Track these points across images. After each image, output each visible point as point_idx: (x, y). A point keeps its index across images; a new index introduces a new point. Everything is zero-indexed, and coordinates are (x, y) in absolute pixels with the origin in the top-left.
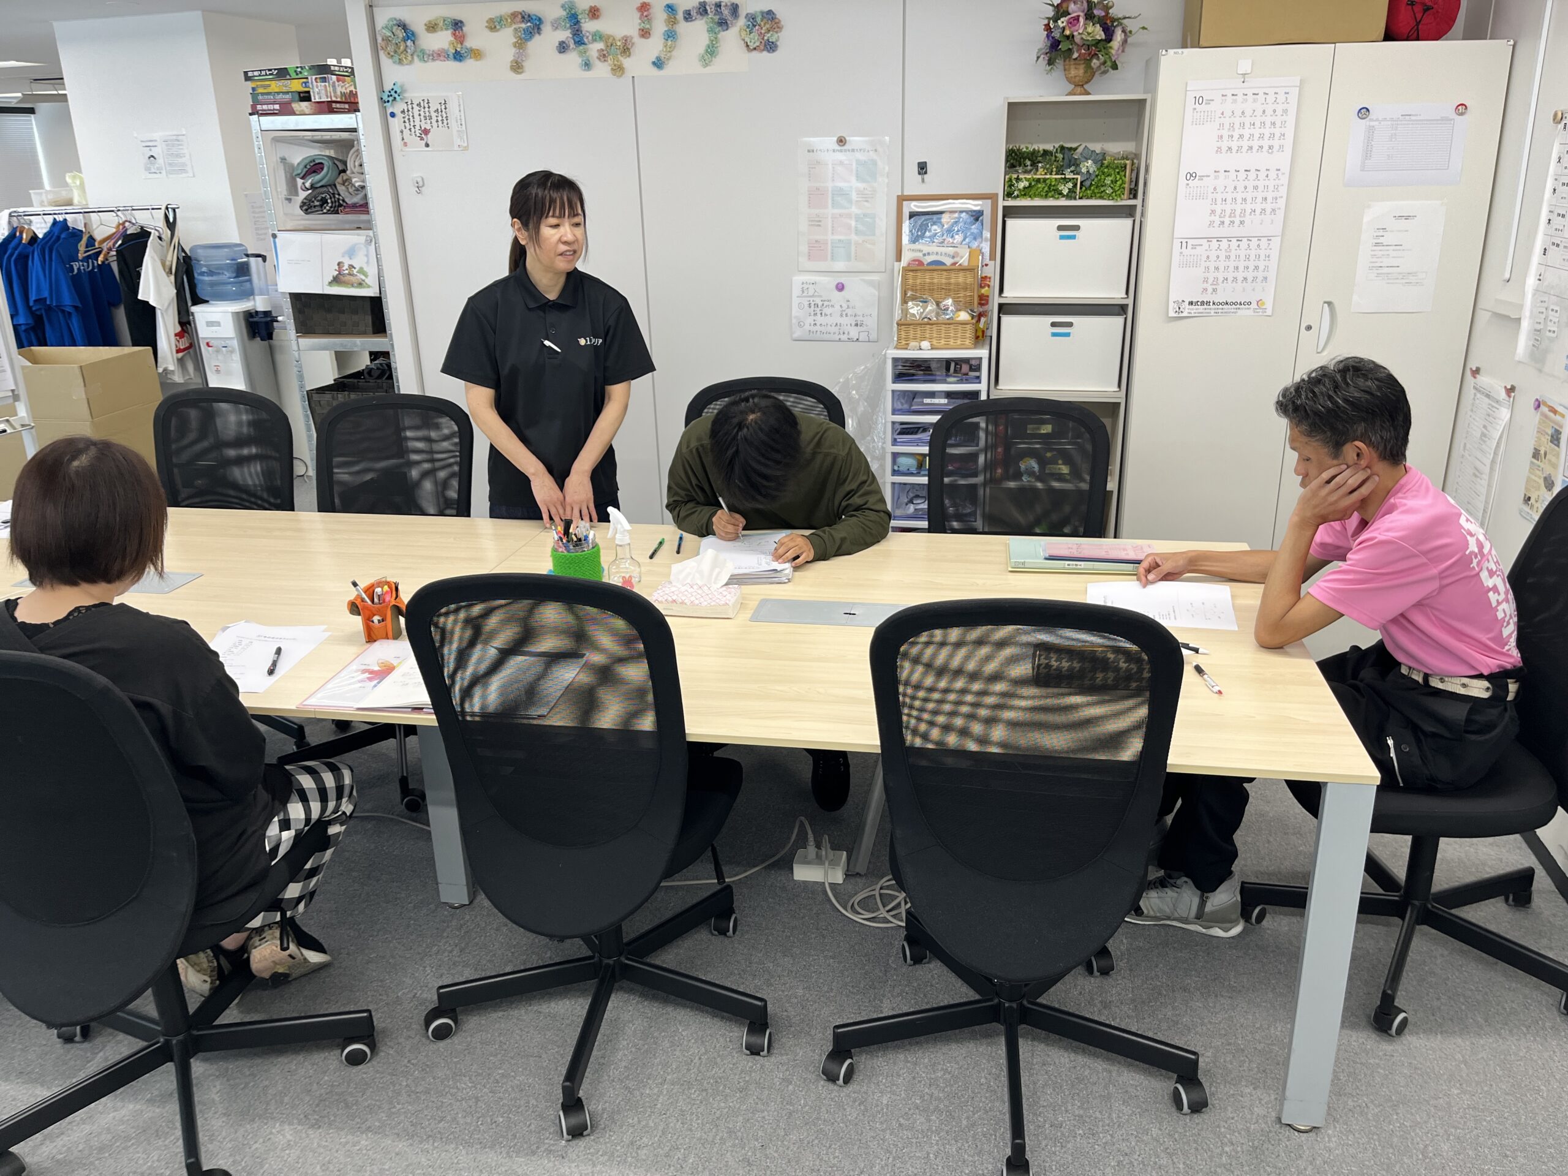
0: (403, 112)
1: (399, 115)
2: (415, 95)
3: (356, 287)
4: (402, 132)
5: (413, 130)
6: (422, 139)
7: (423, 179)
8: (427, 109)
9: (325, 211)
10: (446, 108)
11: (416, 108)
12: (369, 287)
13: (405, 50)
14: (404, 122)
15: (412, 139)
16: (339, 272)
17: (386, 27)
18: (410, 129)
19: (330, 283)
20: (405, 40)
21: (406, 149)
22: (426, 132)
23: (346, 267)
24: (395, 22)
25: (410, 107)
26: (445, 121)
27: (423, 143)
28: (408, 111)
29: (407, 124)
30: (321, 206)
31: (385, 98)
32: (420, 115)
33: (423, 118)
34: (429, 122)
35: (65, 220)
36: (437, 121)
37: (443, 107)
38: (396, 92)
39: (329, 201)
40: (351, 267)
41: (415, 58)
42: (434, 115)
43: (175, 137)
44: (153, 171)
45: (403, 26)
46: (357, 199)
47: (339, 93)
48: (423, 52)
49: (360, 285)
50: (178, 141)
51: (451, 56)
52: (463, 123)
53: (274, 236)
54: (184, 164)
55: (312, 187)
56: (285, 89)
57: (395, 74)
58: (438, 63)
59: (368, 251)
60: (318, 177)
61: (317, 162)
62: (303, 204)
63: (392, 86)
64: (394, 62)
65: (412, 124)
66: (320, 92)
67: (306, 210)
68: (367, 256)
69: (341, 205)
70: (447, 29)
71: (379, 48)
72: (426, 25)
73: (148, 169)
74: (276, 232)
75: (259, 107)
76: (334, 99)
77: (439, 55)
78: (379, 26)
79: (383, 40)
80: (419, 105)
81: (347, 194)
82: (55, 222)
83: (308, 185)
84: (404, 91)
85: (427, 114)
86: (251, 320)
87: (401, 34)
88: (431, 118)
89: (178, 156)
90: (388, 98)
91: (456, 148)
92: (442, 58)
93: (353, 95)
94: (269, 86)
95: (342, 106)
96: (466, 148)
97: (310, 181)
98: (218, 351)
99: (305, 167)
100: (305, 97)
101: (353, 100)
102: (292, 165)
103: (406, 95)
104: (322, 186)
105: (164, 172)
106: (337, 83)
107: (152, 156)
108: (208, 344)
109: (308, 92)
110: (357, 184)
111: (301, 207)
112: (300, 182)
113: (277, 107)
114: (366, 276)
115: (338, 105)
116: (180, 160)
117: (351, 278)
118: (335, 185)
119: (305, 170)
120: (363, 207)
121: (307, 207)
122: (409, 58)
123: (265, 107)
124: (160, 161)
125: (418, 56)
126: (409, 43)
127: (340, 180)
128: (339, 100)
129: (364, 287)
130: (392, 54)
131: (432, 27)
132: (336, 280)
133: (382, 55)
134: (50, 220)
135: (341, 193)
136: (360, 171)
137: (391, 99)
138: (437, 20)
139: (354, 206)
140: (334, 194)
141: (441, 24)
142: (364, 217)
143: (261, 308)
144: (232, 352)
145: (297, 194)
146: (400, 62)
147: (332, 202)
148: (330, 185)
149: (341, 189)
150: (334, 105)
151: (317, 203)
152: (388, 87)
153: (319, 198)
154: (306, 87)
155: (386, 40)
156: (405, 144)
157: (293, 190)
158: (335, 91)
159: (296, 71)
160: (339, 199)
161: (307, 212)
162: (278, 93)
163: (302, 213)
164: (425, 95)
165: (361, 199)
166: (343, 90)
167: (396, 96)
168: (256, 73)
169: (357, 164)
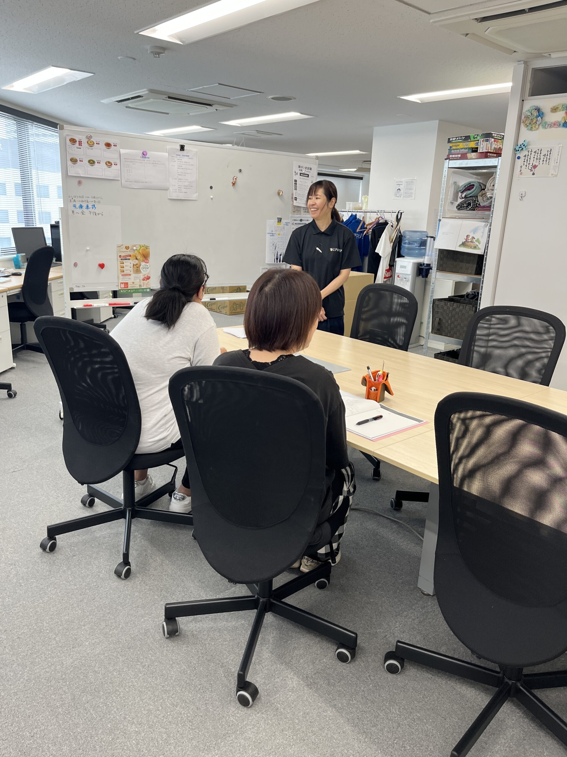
0: (525, 156)
1: (522, 158)
2: (534, 147)
3: (473, 249)
4: (521, 167)
5: (528, 166)
6: (531, 170)
7: (525, 192)
8: (539, 154)
9: (468, 209)
10: (550, 154)
11: (533, 153)
12: (479, 249)
13: (536, 123)
14: (524, 161)
15: (527, 172)
16: (466, 240)
17: (529, 111)
18: (526, 166)
19: (460, 246)
20: (537, 117)
21: (521, 176)
22: (535, 167)
23: (470, 237)
24: (534, 108)
25: (530, 153)
26: (548, 161)
27: (532, 172)
28: (528, 155)
29: (525, 163)
30: (467, 206)
31: (517, 149)
32: (534, 158)
33: (535, 159)
34: (538, 161)
35: (356, 215)
36: (543, 161)
37: (549, 153)
38: (524, 145)
39: (472, 204)
40: (473, 238)
41: (540, 126)
42: (542, 157)
43: (411, 181)
44: (398, 196)
45: (538, 110)
46: (486, 204)
47: (493, 148)
48: (546, 123)
49: (475, 247)
50: (412, 182)
51: (562, 124)
52: (558, 162)
53: (440, 220)
54: (412, 193)
55: (465, 197)
56: (466, 147)
57: (526, 135)
58: (553, 129)
59: (484, 230)
60: (469, 192)
61: (471, 184)
62: (459, 205)
63: (523, 142)
64: (528, 129)
65: (528, 162)
66: (483, 147)
67: (459, 208)
68: (483, 233)
69: (477, 207)
70: (563, 110)
71: (522, 121)
72: (551, 108)
73: (396, 195)
74: (441, 218)
75: (451, 156)
76: (489, 151)
77: (555, 124)
78: (524, 111)
79: (525, 117)
80: (535, 152)
81: (482, 201)
82: (352, 215)
83: (463, 196)
84: (529, 144)
85: (539, 157)
86: (420, 267)
87: (535, 113)
88: (540, 159)
89: (410, 189)
90: (518, 148)
91: (550, 175)
92: (556, 126)
93: (500, 149)
94: (459, 145)
95: (493, 155)
96: (556, 176)
97: (465, 194)
98: (402, 280)
99: (465, 187)
100: (475, 150)
101: (499, 152)
102: (459, 186)
103: (529, 147)
104: (470, 197)
105: (402, 197)
106: (493, 143)
107: (399, 189)
108: (398, 276)
109: (477, 148)
110: (488, 196)
111: (457, 207)
112: (460, 194)
113: (459, 156)
114: (479, 243)
115: (491, 154)
116: (411, 191)
117: (472, 244)
118: (477, 197)
119: (465, 188)
120: (488, 208)
121: (460, 207)
122: (537, 127)
123: (454, 156)
124: (402, 191)
125: (542, 125)
126: (539, 118)
127: (480, 194)
128: (492, 151)
129: (477, 249)
130: (528, 125)
131: (554, 110)
132: (463, 244)
133: (522, 125)
134: (350, 214)
135: (479, 201)
136: (492, 189)
137: (520, 149)
138: (558, 105)
139: (484, 207)
140: (475, 201)
141: (560, 108)
142: (487, 213)
143: (426, 262)
144: (408, 281)
145: (457, 201)
146: (531, 129)
147: (473, 205)
148: (474, 196)
149: (480, 198)
150: (489, 154)
151: (465, 205)
152: (520, 142)
153: (467, 203)
154: (477, 145)
155: (527, 117)
156: (521, 174)
157: (455, 198)
158: (491, 147)
159: (474, 137)
160: (477, 204)
161: (459, 209)
162: (462, 149)
163: (457, 210)
164: (540, 147)
165: (488, 204)
166: (496, 146)
167: (524, 147)
168: (454, 139)
169: (492, 185)
